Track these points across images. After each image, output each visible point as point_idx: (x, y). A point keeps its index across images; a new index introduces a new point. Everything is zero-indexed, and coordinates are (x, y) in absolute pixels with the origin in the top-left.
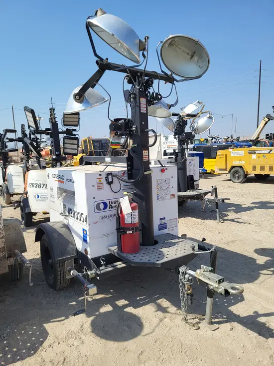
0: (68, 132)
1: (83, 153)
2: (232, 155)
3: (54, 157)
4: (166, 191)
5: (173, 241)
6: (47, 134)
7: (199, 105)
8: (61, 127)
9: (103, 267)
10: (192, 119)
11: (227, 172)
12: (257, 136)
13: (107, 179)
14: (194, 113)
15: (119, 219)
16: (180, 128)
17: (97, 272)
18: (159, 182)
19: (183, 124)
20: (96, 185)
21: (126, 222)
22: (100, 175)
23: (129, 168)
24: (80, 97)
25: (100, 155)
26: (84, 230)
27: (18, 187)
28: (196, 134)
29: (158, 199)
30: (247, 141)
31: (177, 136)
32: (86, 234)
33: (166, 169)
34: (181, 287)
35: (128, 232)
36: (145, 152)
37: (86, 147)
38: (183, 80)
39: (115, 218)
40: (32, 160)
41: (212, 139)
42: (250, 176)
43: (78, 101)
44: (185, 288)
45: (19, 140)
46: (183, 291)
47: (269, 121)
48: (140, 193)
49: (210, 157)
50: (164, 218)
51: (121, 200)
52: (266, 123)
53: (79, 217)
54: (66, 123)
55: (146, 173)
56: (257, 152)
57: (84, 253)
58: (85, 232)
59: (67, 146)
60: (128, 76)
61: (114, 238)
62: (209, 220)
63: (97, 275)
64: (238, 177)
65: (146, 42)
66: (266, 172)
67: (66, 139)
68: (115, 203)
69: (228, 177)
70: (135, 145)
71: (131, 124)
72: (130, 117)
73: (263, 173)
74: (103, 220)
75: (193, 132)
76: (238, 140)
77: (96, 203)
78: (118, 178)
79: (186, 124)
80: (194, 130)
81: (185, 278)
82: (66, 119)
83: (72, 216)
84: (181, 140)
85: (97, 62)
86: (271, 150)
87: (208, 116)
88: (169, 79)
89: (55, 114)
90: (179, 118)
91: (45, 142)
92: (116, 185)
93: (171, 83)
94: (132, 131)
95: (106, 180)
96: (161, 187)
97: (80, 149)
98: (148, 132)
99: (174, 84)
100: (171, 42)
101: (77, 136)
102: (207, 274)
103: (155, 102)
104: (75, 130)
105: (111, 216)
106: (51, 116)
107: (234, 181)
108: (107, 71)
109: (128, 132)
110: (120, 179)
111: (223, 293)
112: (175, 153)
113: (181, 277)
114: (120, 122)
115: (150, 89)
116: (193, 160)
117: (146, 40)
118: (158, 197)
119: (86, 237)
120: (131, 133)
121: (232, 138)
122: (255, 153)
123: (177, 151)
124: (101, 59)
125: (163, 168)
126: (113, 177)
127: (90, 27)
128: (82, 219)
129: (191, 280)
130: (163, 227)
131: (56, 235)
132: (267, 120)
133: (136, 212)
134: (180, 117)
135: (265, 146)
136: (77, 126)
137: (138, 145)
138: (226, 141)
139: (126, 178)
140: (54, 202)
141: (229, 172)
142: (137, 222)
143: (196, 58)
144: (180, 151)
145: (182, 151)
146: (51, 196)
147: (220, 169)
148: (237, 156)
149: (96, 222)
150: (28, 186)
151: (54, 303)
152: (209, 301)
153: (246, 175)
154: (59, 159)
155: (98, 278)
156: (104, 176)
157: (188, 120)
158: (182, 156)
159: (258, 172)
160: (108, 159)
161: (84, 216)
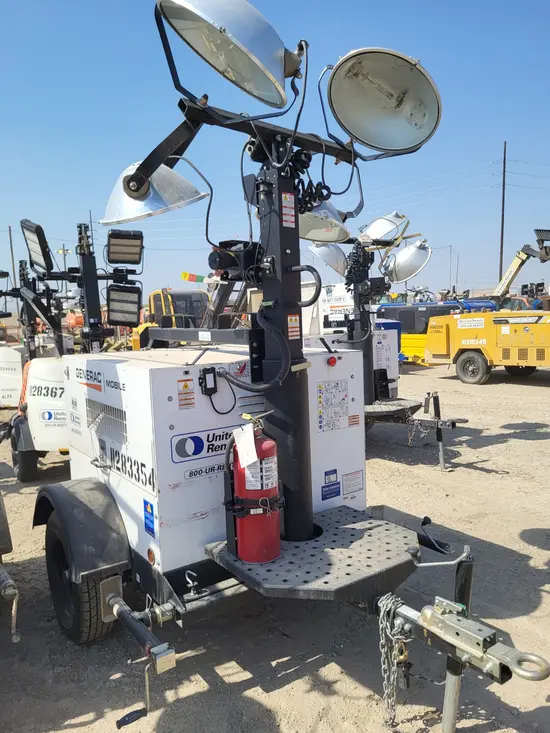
0: (119, 276)
1: (152, 322)
2: (459, 327)
3: (86, 330)
4: (338, 409)
5: (358, 526)
6: (73, 280)
7: (398, 221)
8: (103, 266)
9: (191, 595)
10: (383, 251)
11: (450, 361)
12: (504, 288)
13: (202, 381)
14: (388, 238)
15: (232, 478)
16: (358, 269)
17: (179, 609)
18: (323, 390)
19: (365, 260)
20: (176, 397)
21: (249, 487)
22: (186, 373)
23: (254, 356)
24: (139, 184)
25: (187, 326)
26: (146, 503)
27: (9, 393)
28: (392, 281)
29: (321, 427)
30: (487, 298)
31: (352, 287)
32: (152, 514)
33: (340, 358)
34: (383, 647)
35: (252, 512)
36: (293, 318)
37: (158, 308)
38: (376, 157)
39: (221, 475)
40: (46, 335)
41: (416, 295)
42: (497, 368)
43: (135, 194)
44: (391, 648)
45: (15, 293)
46: (387, 657)
47: (528, 258)
48: (280, 415)
49: (411, 330)
50: (335, 471)
51: (236, 433)
52: (523, 262)
53: (135, 472)
54: (112, 257)
55: (294, 368)
56: (511, 320)
57: (147, 558)
58: (149, 510)
59: (115, 306)
60: (252, 143)
61: (218, 522)
62: (420, 465)
63: (177, 615)
64: (473, 372)
65: (300, 55)
66: (531, 361)
67: (112, 290)
68: (221, 437)
69: (453, 370)
70: (270, 303)
71: (259, 252)
72: (256, 239)
73: (523, 364)
74: (194, 478)
75: (387, 278)
76: (467, 297)
77: (176, 440)
78: (228, 380)
79: (372, 261)
80: (390, 273)
81: (392, 627)
82: (113, 249)
83: (118, 469)
84: (361, 295)
85: (181, 105)
86: (540, 317)
87: (418, 243)
88: (345, 154)
89: (88, 237)
90: (356, 248)
91: (74, 298)
92: (225, 396)
93: (350, 163)
94: (263, 270)
95: (200, 384)
96: (327, 400)
97: (145, 312)
98: (299, 272)
99: (355, 165)
100: (353, 66)
101: (138, 285)
102: (451, 620)
103: (315, 204)
104: (133, 272)
105: (212, 469)
106: (80, 240)
107: (466, 379)
108: (205, 128)
109: (252, 273)
110: (233, 383)
111: (497, 673)
112: (347, 322)
113: (383, 623)
114: (234, 248)
115: (303, 173)
116: (384, 337)
117: (301, 48)
118: (321, 422)
119: (153, 522)
120: (260, 274)
121: (454, 292)
122: (507, 322)
123: (352, 317)
124: (192, 98)
125: (332, 355)
126: (218, 378)
127: (167, 18)
128: (142, 477)
129: (410, 631)
130: (332, 491)
131: (80, 515)
132: (524, 257)
133: (272, 463)
134: (360, 247)
135: (520, 308)
136: (137, 262)
137: (276, 303)
138: (445, 297)
139: (247, 379)
140: (79, 433)
141: (455, 362)
142: (275, 485)
143: (407, 107)
144: (359, 317)
145: (364, 317)
146: (75, 419)
147: (435, 356)
148: (470, 329)
149: (176, 486)
150: (28, 392)
151: (73, 681)
152: (451, 682)
153: (489, 368)
154: (97, 335)
155: (180, 622)
156: (195, 375)
157: (376, 253)
158: (362, 329)
159: (514, 361)
160: (205, 336)
161: (147, 471)
